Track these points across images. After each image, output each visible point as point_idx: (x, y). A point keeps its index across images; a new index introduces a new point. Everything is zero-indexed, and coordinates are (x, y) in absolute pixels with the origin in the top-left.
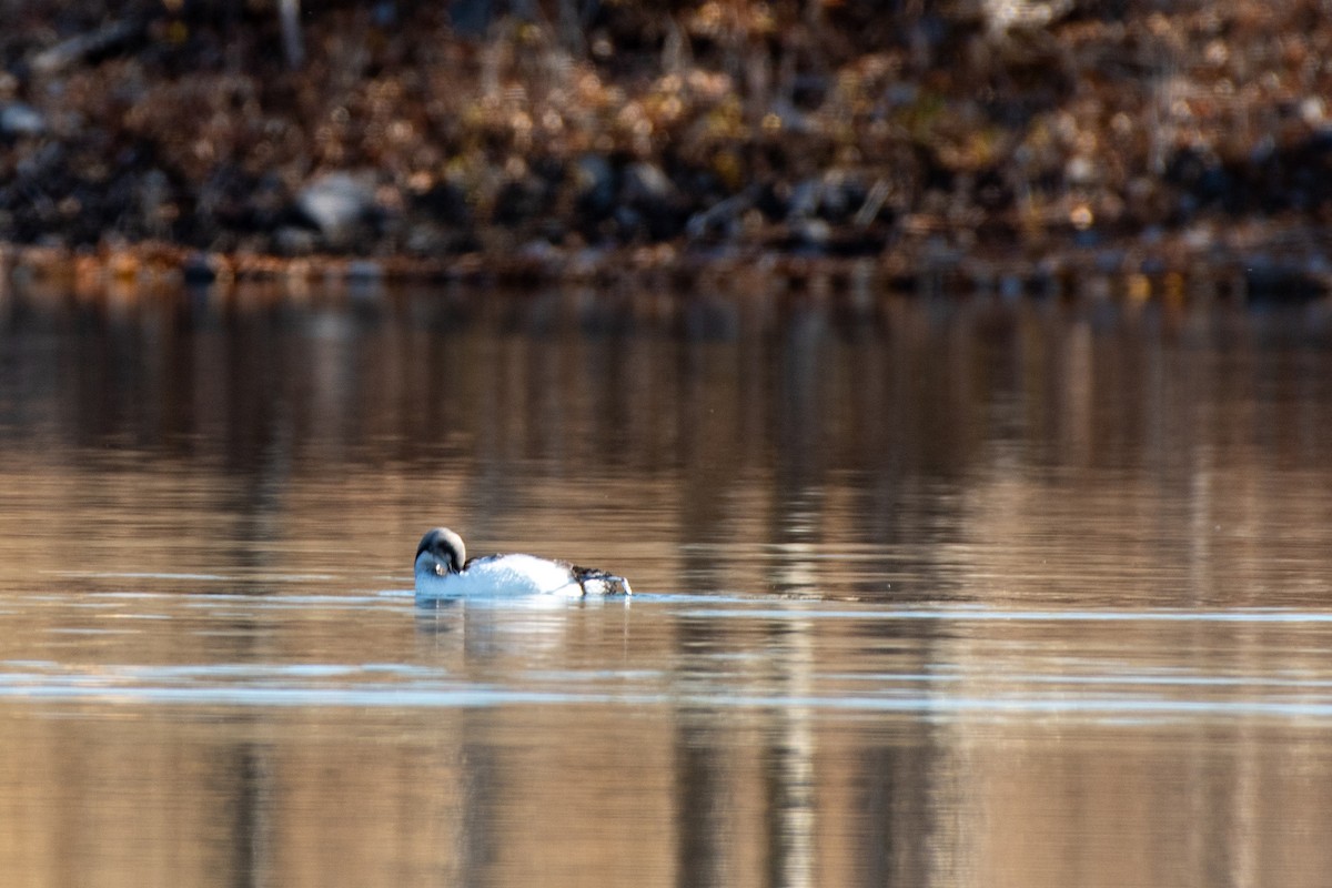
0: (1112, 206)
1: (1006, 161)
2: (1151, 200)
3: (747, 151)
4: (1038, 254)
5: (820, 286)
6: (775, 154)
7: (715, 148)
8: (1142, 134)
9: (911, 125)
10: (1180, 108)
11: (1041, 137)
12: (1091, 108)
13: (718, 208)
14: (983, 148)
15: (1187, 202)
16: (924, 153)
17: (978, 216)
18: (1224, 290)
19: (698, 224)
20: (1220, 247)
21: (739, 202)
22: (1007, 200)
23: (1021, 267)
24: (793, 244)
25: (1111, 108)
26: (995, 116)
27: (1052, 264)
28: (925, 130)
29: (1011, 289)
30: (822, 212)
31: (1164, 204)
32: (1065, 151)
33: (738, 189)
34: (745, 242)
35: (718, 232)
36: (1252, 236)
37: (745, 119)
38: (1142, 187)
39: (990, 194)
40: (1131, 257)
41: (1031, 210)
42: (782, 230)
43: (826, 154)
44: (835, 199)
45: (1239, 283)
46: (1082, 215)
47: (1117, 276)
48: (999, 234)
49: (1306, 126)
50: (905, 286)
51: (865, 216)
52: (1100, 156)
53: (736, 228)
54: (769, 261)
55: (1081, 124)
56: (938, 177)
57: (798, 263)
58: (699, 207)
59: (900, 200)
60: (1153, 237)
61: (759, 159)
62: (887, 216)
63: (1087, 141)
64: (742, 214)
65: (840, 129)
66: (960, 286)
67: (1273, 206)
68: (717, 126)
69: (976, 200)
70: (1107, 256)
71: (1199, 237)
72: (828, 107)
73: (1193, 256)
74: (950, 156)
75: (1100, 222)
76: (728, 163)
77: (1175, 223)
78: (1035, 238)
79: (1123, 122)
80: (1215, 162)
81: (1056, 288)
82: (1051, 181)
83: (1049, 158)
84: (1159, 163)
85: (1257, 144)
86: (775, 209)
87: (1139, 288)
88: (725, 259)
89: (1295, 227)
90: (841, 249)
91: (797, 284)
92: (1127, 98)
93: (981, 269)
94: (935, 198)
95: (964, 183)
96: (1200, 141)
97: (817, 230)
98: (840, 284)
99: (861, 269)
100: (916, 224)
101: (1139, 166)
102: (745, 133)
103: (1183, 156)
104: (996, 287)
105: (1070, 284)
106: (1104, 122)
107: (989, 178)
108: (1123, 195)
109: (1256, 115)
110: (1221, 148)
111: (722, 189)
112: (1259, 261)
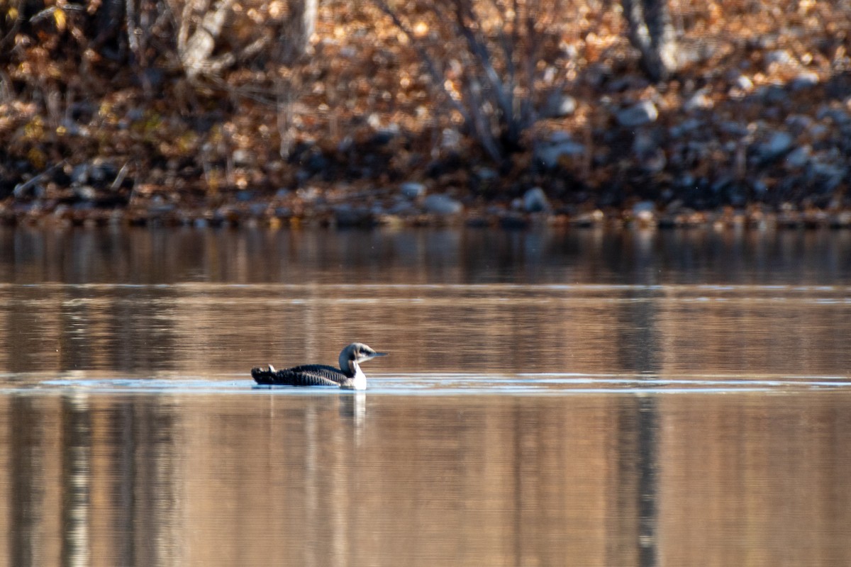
0: (258, 177)
1: (197, 151)
2: (280, 173)
3: (47, 146)
4: (215, 205)
5: (90, 224)
6: (63, 148)
7: (28, 146)
8: (276, 136)
9: (142, 131)
10: (297, 121)
11: (218, 137)
12: (245, 121)
13: (30, 180)
14: (187, 144)
15: (302, 174)
16: (150, 147)
17: (180, 183)
18: (325, 225)
19: (18, 189)
20: (322, 200)
21: (43, 177)
22: (199, 173)
23: (207, 213)
24: (76, 200)
25: (258, 120)
26: (192, 124)
27: (224, 211)
28: (149, 136)
29: (201, 224)
30: (90, 182)
31: (288, 176)
32: (232, 147)
33: (42, 170)
34: (44, 200)
35: (31, 194)
36: (339, 194)
37: (46, 128)
38: (276, 165)
39: (187, 170)
40: (270, 208)
41: (212, 179)
42: (68, 193)
43: (93, 148)
44: (98, 175)
45: (332, 221)
46: (242, 183)
47: (263, 219)
48: (194, 194)
49: (371, 129)
50: (141, 223)
51: (116, 184)
52: (251, 149)
53: (41, 191)
54: (60, 210)
55: (240, 130)
56: (159, 161)
57: (77, 211)
58: (20, 181)
59: (135, 175)
60: (282, 194)
61: (54, 153)
62: (128, 184)
63: (243, 140)
64: (45, 184)
65: (101, 134)
66: (175, 223)
67: (352, 176)
68: (30, 133)
69: (179, 174)
70: (256, 207)
71: (311, 194)
72: (93, 123)
73: (306, 205)
74: (164, 148)
75: (251, 185)
76: (36, 154)
77: (294, 186)
78: (214, 195)
79: (263, 129)
80: (317, 151)
81: (226, 224)
82: (221, 163)
83: (221, 148)
84: (285, 152)
85: (341, 141)
86: (63, 180)
87: (275, 223)
88: (34, 210)
89: (366, 188)
90: (101, 204)
91: (77, 223)
92: (268, 116)
93: (185, 214)
94: (156, 173)
95: (173, 164)
96: (309, 139)
97: (88, 192)
98: (102, 223)
99: (115, 214)
100: (146, 189)
101: (274, 154)
102: (49, 137)
103: (300, 146)
104: (192, 223)
105: (235, 223)
106: (254, 130)
107: (189, 163)
108: (265, 171)
109: (341, 123)
110: (319, 143)
111: (32, 169)
112: (344, 208)
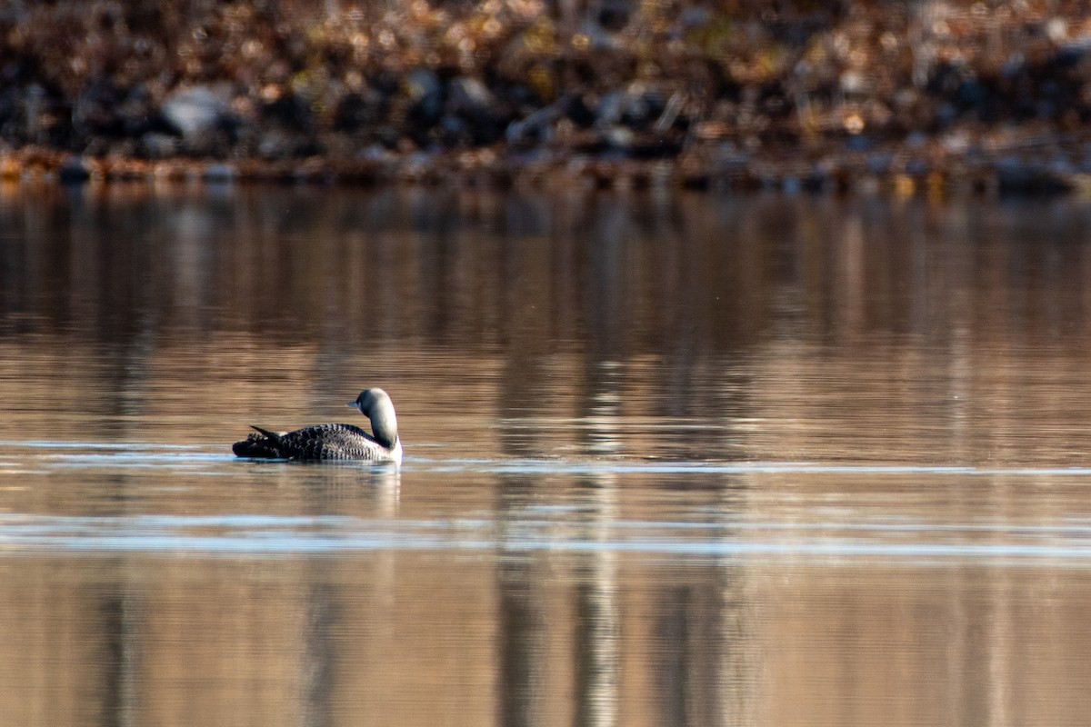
0: (881, 115)
1: (787, 74)
2: (914, 110)
3: (559, 65)
4: (815, 156)
5: (623, 185)
6: (585, 69)
7: (530, 63)
8: (907, 51)
9: (704, 43)
10: (940, 29)
11: (818, 54)
12: (862, 29)
13: (533, 117)
14: (767, 64)
15: (946, 110)
16: (716, 68)
17: (762, 123)
18: (980, 188)
19: (515, 131)
20: (976, 151)
21: (551, 112)
22: (789, 109)
23: (801, 168)
24: (600, 148)
25: (879, 28)
26: (778, 35)
27: (828, 165)
28: (715, 49)
29: (792, 187)
30: (625, 120)
31: (925, 113)
32: (839, 66)
33: (551, 101)
34: (556, 146)
35: (533, 138)
36: (1003, 140)
37: (557, 38)
38: (907, 97)
39: (771, 103)
40: (898, 160)
41: (809, 118)
42: (590, 136)
43: (629, 68)
44: (637, 110)
45: (992, 182)
46: (855, 123)
47: (885, 175)
48: (781, 139)
49: (1050, 43)
50: (698, 184)
51: (663, 124)
52: (869, 70)
53: (549, 134)
54: (579, 163)
55: (854, 42)
56: (728, 89)
57: (604, 166)
58: (517, 117)
59: (695, 111)
60: (916, 141)
61: (569, 74)
62: (682, 124)
63: (858, 57)
64: (554, 122)
65: (641, 47)
66: (751, 185)
67: (1022, 115)
68: (532, 44)
69: (761, 109)
70: (876, 158)
71: (957, 142)
72: (631, 29)
73: (952, 158)
74: (738, 70)
75: (870, 128)
76: (542, 76)
77: (935, 129)
78: (813, 142)
79: (890, 41)
80: (970, 76)
81: (831, 186)
82: (827, 92)
83: (825, 72)
84: (921, 76)
85: (1009, 60)
86: (583, 117)
87: (905, 186)
88: (539, 161)
89: (1043, 133)
90: (642, 153)
91: (604, 183)
92: (894, 19)
93: (765, 169)
94: (725, 107)
95: (750, 94)
96: (957, 56)
97: (621, 136)
98: (641, 183)
99: (660, 170)
100: (709, 130)
101: (904, 79)
102: (558, 51)
103: (943, 69)
104: (778, 186)
105: (843, 184)
106: (873, 41)
107: (772, 89)
108: (890, 104)
109: (1007, 34)
110: (976, 63)
111: (536, 100)
112: (1010, 162)
